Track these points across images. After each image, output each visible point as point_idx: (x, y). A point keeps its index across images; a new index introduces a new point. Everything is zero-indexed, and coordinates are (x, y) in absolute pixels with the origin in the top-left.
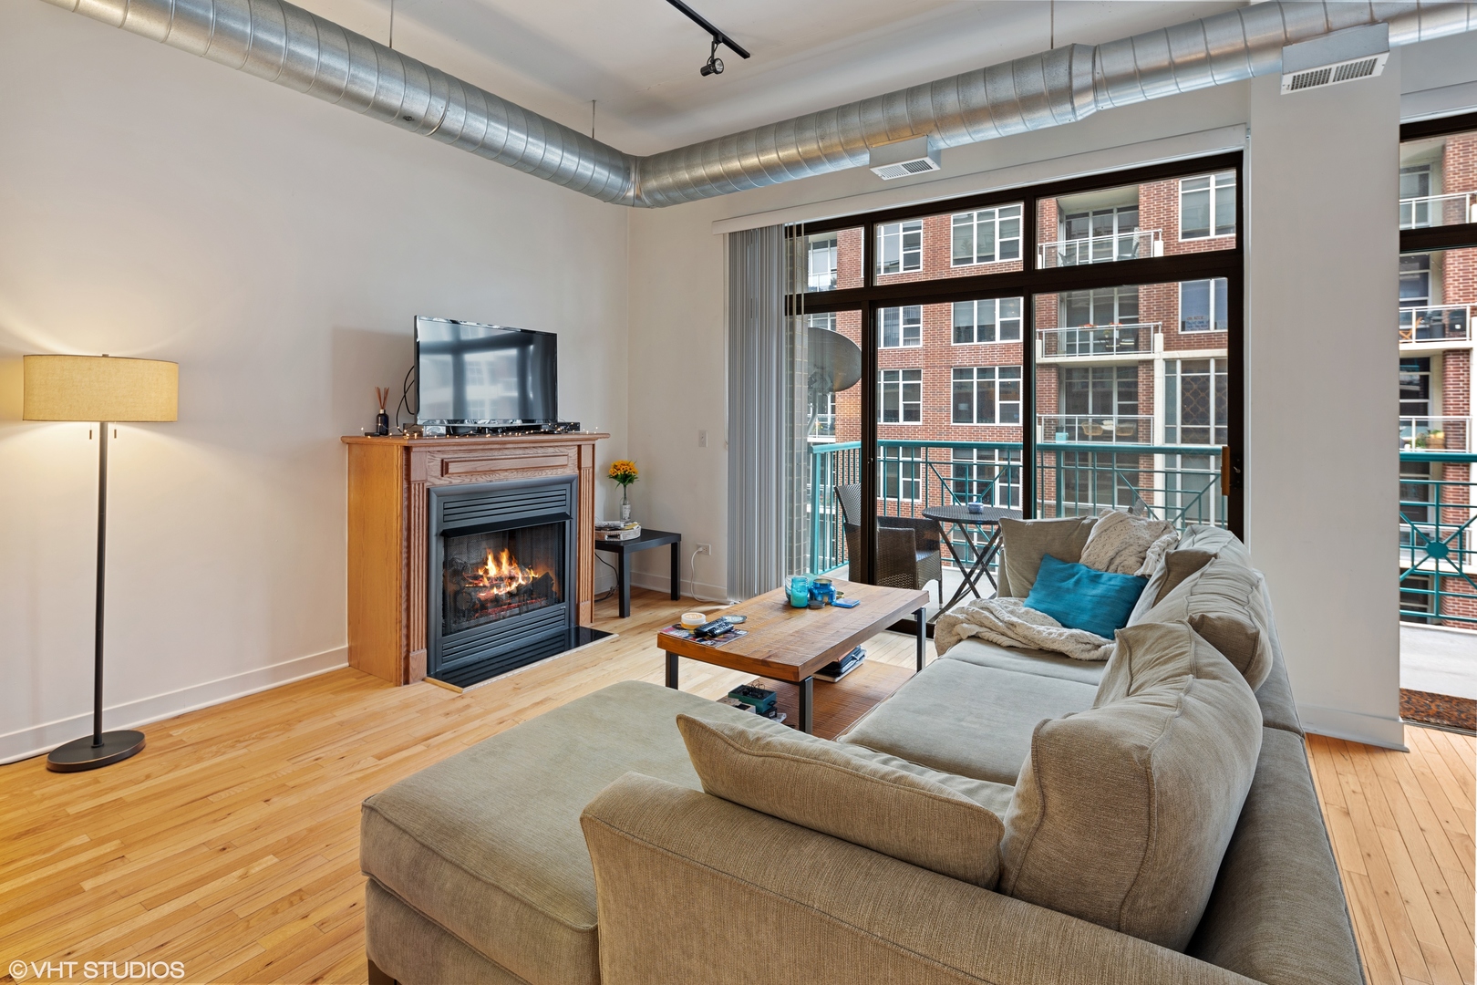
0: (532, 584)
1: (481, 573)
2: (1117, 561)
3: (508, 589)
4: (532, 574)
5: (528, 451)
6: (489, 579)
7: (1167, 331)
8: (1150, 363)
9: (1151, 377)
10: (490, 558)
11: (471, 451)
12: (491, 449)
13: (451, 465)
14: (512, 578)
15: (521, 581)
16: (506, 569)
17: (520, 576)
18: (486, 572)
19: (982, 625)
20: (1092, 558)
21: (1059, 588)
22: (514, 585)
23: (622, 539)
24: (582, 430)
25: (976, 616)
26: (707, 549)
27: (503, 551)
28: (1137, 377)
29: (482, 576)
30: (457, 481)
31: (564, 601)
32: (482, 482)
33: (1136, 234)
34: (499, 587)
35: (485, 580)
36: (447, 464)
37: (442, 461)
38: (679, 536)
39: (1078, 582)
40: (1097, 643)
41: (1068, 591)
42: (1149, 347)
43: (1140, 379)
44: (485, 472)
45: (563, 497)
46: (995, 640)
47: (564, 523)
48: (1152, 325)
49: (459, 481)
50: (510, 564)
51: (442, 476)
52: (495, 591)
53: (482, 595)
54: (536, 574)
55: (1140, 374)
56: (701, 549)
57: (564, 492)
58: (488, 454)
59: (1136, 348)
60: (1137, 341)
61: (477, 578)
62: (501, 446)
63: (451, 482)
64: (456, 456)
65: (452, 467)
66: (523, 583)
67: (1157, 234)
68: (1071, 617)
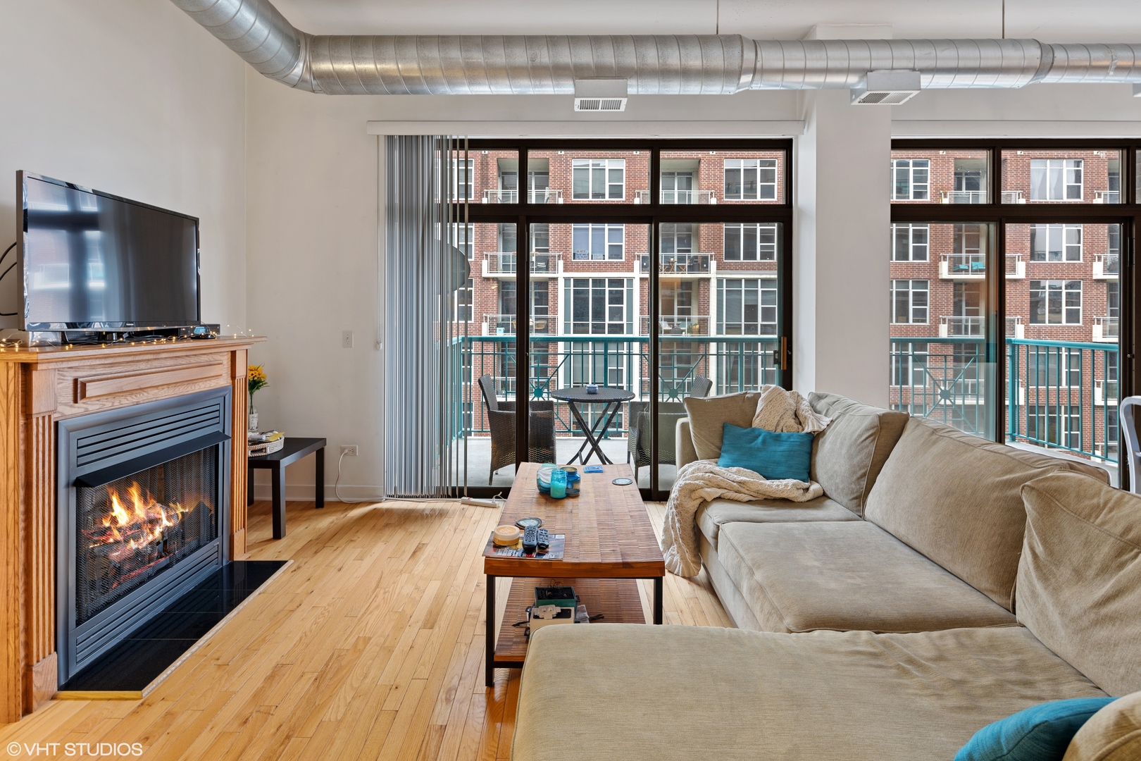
0: (182, 523)
1: (107, 524)
2: (782, 424)
3: (150, 538)
4: (180, 510)
5: (180, 361)
6: (119, 530)
7: (565, 258)
8: (555, 279)
9: (556, 289)
10: (115, 499)
11: (112, 365)
12: (138, 361)
13: (89, 386)
14: (153, 522)
15: (165, 523)
16: (140, 511)
17: (163, 515)
18: (114, 520)
19: (720, 487)
20: (763, 423)
21: (751, 448)
22: (158, 530)
23: (269, 452)
24: (223, 332)
25: (713, 480)
26: (353, 451)
27: (131, 485)
28: (547, 289)
29: (109, 528)
30: (97, 406)
31: (217, 536)
32: (126, 404)
33: (547, 191)
34: (136, 538)
35: (116, 532)
36: (84, 385)
37: (76, 381)
38: (323, 440)
39: (764, 442)
40: (805, 487)
41: (759, 450)
42: (555, 269)
43: (550, 291)
44: (131, 392)
45: (216, 414)
46: (736, 498)
47: (217, 446)
48: (557, 254)
49: (97, 407)
50: (146, 502)
51: (76, 401)
52: (133, 545)
53: (115, 555)
54: (183, 507)
55: (550, 287)
56: (346, 451)
57: (216, 408)
58: (135, 368)
59: (547, 269)
60: (547, 264)
61: (105, 532)
62: (155, 356)
63: (87, 410)
64: (93, 372)
65: (91, 390)
66: (170, 524)
67: (559, 193)
68: (770, 469)
